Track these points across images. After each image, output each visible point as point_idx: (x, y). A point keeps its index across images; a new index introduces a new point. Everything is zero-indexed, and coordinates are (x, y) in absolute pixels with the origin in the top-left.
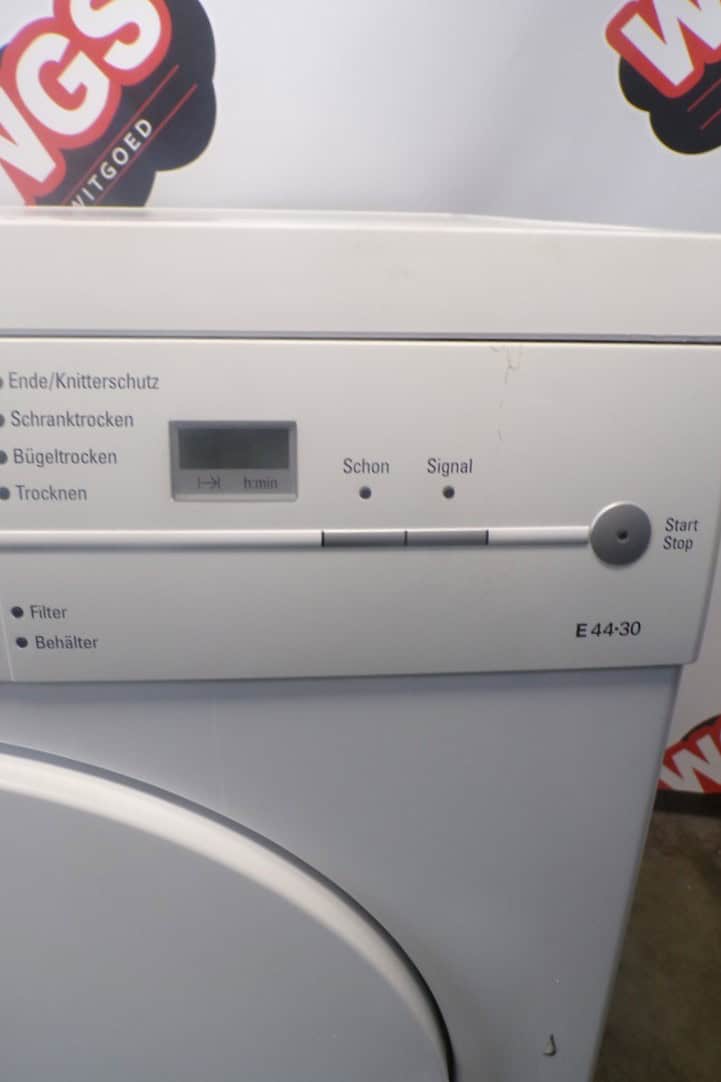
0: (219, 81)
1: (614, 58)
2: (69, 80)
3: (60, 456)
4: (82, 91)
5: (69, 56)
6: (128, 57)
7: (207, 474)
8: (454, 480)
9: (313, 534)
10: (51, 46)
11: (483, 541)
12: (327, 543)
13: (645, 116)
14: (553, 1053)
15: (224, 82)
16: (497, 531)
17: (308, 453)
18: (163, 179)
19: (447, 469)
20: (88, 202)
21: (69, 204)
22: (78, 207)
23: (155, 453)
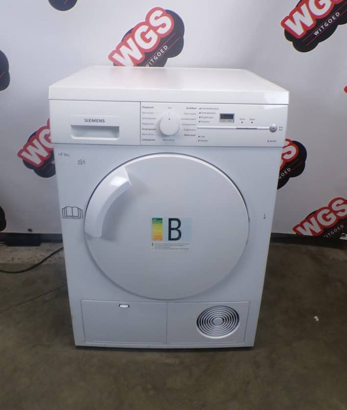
0: (185, 37)
1: (283, 29)
2: (148, 36)
3: (207, 117)
4: (150, 39)
5: (148, 31)
6: (162, 31)
7: (223, 120)
8: (253, 121)
9: (236, 127)
10: (144, 28)
11: (256, 129)
12: (237, 129)
13: (291, 43)
14: (265, 218)
15: (186, 37)
16: (258, 127)
17: (235, 117)
18: (169, 60)
19: (252, 119)
20: (150, 66)
21: (145, 66)
22: (147, 67)
23: (219, 117)
